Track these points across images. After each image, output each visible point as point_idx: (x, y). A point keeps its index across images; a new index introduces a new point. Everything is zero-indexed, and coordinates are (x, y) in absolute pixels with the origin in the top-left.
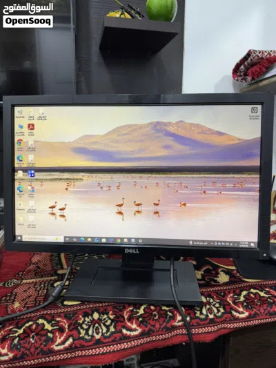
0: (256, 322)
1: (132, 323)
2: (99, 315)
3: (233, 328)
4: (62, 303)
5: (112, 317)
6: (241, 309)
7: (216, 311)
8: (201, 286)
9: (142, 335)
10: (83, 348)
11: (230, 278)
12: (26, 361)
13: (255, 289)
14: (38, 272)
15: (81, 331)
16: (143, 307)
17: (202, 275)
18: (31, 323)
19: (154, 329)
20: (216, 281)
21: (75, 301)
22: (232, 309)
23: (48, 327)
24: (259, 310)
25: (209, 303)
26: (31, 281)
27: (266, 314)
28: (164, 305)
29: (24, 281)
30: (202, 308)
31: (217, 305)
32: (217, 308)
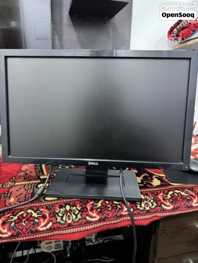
0: (178, 212)
1: (93, 213)
2: (70, 207)
4: (44, 199)
5: (79, 208)
6: (168, 204)
7: (151, 205)
8: (141, 188)
9: (100, 220)
10: (59, 229)
11: (161, 182)
12: (20, 237)
13: (178, 190)
15: (58, 218)
16: (100, 202)
17: (142, 180)
18: (22, 212)
19: (108, 216)
20: (151, 185)
21: (53, 197)
22: (162, 203)
24: (180, 204)
25: (146, 199)
27: (185, 207)
28: (115, 200)
29: (17, 184)
30: (141, 203)
31: (152, 201)
32: (152, 203)
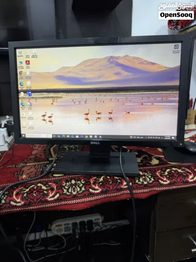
0: (175, 187)
1: (96, 186)
2: (75, 181)
3: (160, 190)
4: (52, 175)
5: (83, 182)
6: (165, 179)
7: (148, 180)
9: (102, 193)
10: (65, 199)
11: (160, 161)
12: (32, 206)
13: (175, 168)
14: (36, 159)
15: (64, 190)
16: (102, 177)
17: (141, 160)
18: (33, 186)
19: (109, 189)
20: (150, 164)
21: (60, 174)
22: (159, 179)
23: (44, 188)
24: (177, 180)
25: (144, 175)
26: (32, 164)
27: (181, 183)
28: (116, 176)
29: (28, 164)
30: (140, 178)
31: (150, 177)
32: (149, 178)
